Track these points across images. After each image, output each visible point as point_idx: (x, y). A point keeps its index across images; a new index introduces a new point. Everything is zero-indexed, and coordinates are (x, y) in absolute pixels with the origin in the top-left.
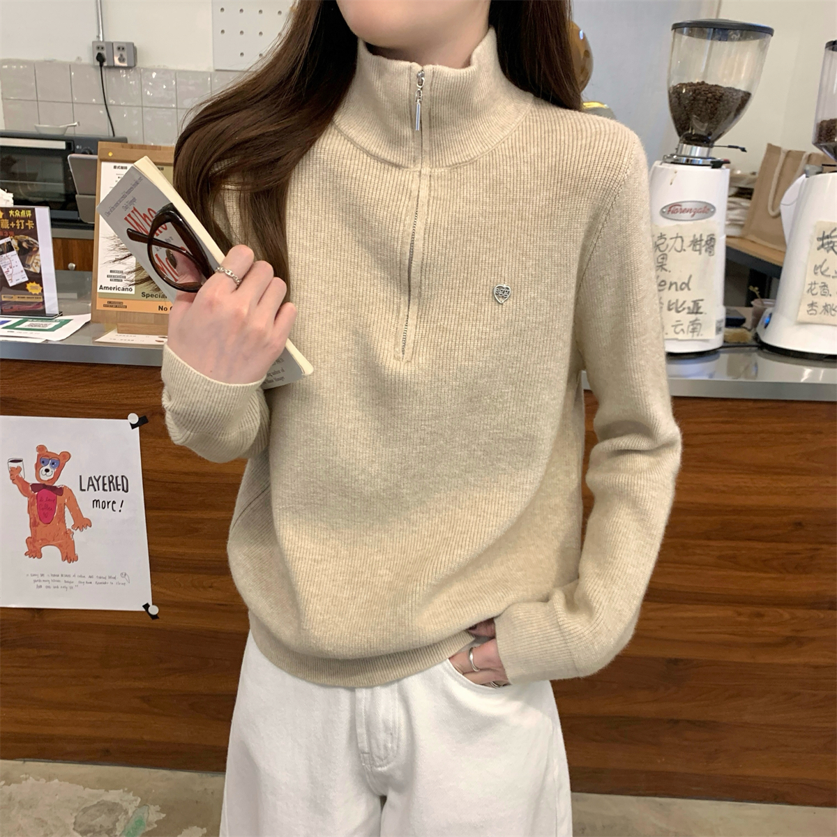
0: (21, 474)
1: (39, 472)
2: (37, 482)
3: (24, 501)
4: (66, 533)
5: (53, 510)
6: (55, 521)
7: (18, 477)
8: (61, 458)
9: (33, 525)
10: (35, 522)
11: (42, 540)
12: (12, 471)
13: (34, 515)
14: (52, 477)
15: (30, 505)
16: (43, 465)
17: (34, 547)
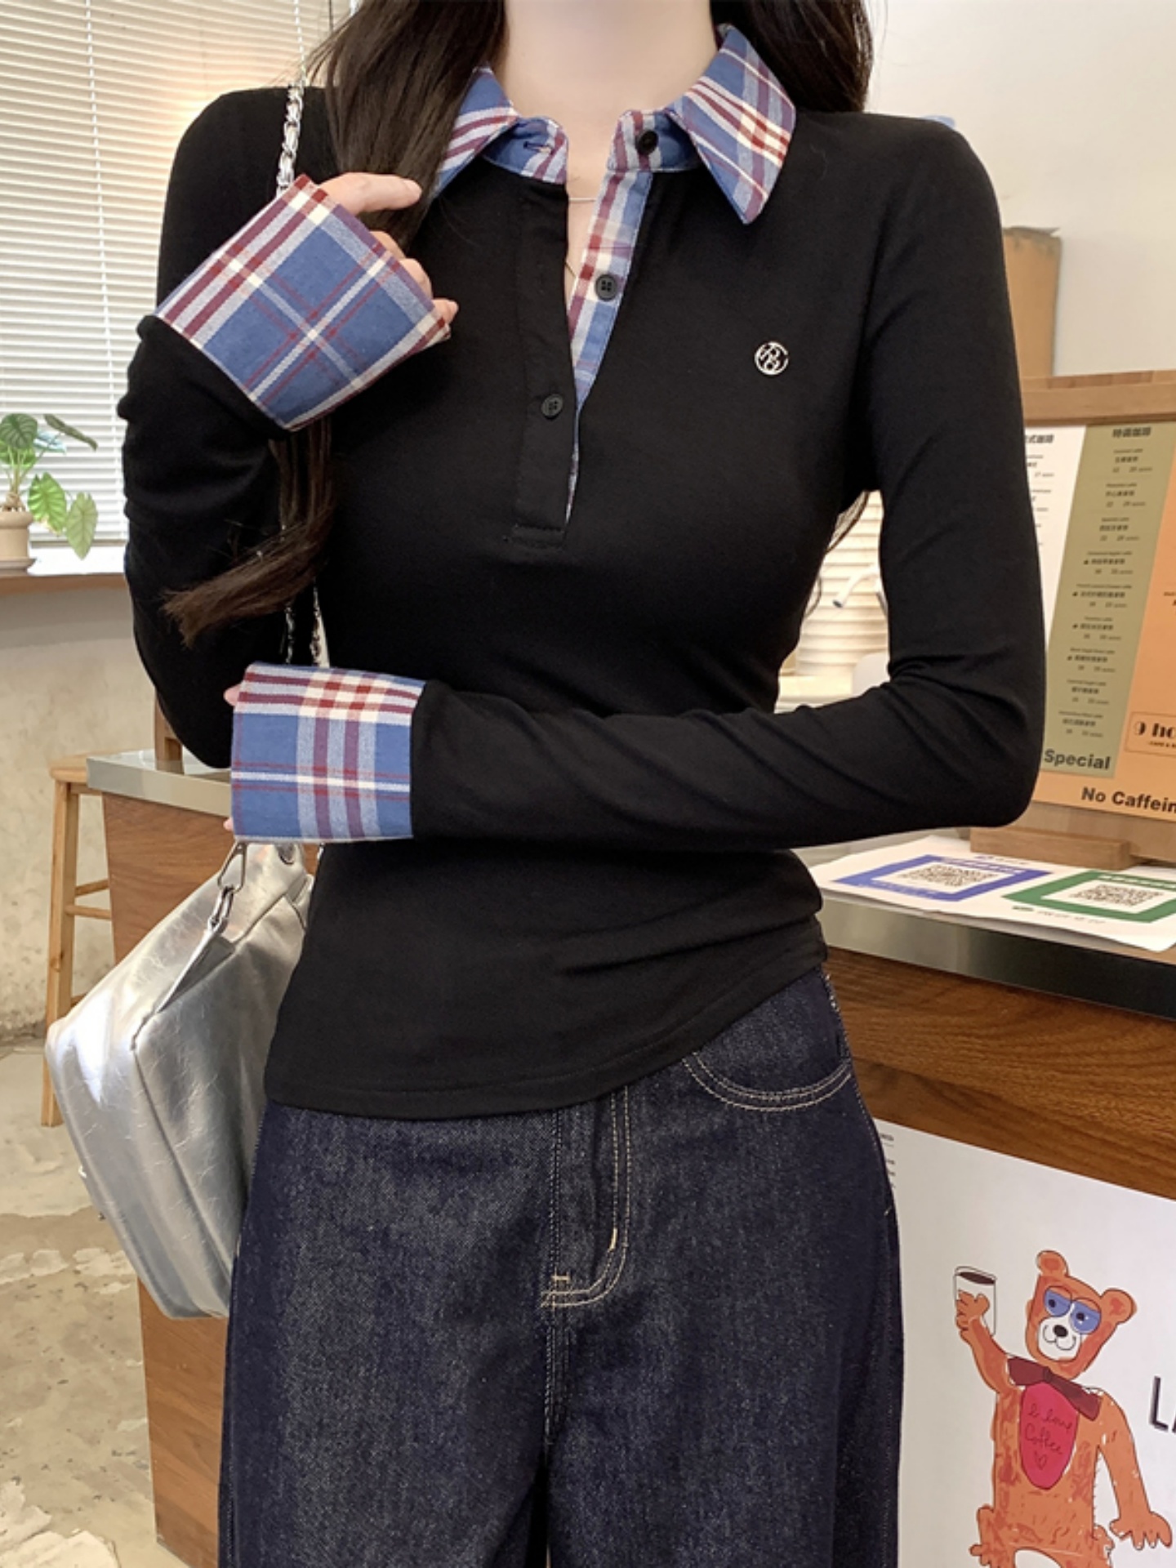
0: (988, 1320)
1: (1036, 1329)
2: (1031, 1358)
3: (987, 1399)
4: (1091, 1535)
5: (1063, 1452)
6: (1064, 1486)
7: (976, 1323)
8: (1107, 1307)
9: (1003, 1475)
10: (1008, 1467)
11: (1021, 1527)
12: (963, 1300)
13: (1008, 1449)
14: (1072, 1354)
15: (1001, 1416)
16: (1048, 1309)
17: (997, 1538)
